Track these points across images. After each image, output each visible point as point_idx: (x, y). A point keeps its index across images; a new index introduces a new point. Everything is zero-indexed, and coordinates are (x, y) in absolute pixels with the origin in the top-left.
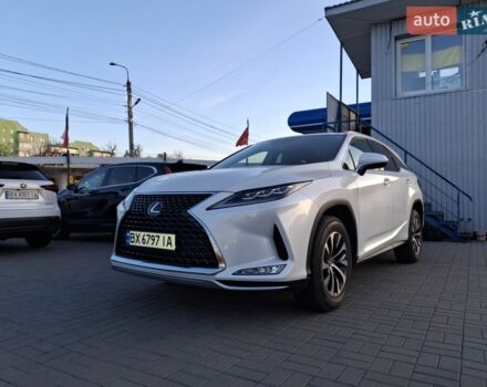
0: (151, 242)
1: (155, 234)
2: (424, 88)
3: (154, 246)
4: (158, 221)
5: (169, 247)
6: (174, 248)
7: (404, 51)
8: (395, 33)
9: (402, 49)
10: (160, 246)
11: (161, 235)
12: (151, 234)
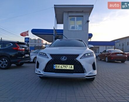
0: (64, 67)
1: (66, 65)
2: (74, 29)
3: (66, 68)
4: (66, 62)
5: (71, 69)
6: (73, 69)
7: (71, 20)
8: (69, 15)
9: (70, 19)
10: (68, 68)
11: (68, 66)
12: (64, 65)
